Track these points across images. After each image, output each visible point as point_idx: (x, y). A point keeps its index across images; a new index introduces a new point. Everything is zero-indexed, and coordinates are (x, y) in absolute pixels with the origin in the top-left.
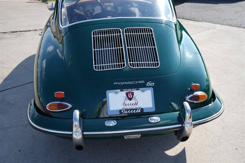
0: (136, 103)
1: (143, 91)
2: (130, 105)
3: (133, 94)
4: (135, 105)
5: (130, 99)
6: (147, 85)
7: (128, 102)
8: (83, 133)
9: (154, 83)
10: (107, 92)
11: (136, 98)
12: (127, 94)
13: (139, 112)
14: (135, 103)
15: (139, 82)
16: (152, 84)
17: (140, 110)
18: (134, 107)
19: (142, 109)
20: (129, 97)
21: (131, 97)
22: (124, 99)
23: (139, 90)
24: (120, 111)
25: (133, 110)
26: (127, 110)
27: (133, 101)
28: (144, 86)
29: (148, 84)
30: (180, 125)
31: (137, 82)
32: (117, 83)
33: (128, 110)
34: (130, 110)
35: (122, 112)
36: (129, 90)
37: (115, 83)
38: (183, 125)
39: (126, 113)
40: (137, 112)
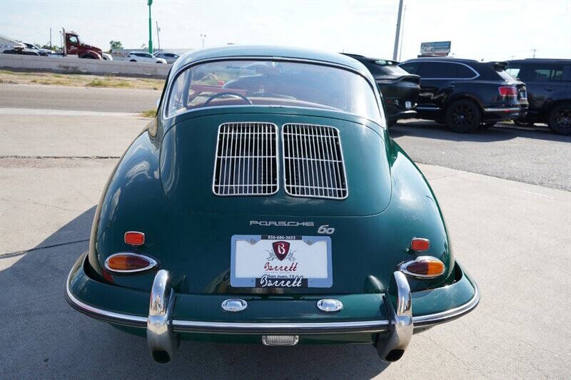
0: (294, 266)
1: (309, 243)
2: (280, 269)
3: (287, 246)
4: (290, 270)
5: (281, 257)
6: (319, 232)
7: (276, 262)
8: (171, 322)
9: (333, 229)
10: (234, 237)
11: (294, 256)
12: (275, 246)
13: (298, 285)
14: (291, 267)
15: (303, 224)
16: (330, 231)
17: (300, 282)
18: (288, 275)
19: (305, 281)
20: (280, 252)
21: (283, 253)
22: (269, 256)
23: (301, 239)
24: (258, 280)
25: (286, 280)
26: (273, 280)
27: (286, 262)
28: (312, 232)
29: (322, 230)
30: (386, 322)
31: (298, 224)
32: (257, 223)
33: (276, 280)
34: (280, 280)
35: (262, 283)
36: (280, 239)
37: (251, 223)
38: (393, 323)
39: (269, 285)
40: (293, 285)
